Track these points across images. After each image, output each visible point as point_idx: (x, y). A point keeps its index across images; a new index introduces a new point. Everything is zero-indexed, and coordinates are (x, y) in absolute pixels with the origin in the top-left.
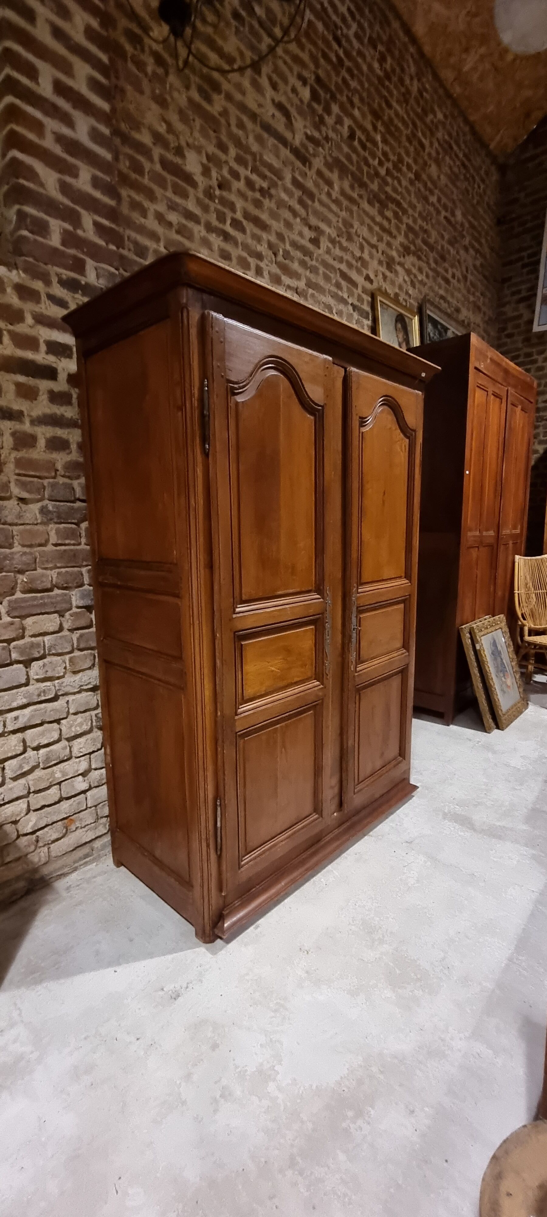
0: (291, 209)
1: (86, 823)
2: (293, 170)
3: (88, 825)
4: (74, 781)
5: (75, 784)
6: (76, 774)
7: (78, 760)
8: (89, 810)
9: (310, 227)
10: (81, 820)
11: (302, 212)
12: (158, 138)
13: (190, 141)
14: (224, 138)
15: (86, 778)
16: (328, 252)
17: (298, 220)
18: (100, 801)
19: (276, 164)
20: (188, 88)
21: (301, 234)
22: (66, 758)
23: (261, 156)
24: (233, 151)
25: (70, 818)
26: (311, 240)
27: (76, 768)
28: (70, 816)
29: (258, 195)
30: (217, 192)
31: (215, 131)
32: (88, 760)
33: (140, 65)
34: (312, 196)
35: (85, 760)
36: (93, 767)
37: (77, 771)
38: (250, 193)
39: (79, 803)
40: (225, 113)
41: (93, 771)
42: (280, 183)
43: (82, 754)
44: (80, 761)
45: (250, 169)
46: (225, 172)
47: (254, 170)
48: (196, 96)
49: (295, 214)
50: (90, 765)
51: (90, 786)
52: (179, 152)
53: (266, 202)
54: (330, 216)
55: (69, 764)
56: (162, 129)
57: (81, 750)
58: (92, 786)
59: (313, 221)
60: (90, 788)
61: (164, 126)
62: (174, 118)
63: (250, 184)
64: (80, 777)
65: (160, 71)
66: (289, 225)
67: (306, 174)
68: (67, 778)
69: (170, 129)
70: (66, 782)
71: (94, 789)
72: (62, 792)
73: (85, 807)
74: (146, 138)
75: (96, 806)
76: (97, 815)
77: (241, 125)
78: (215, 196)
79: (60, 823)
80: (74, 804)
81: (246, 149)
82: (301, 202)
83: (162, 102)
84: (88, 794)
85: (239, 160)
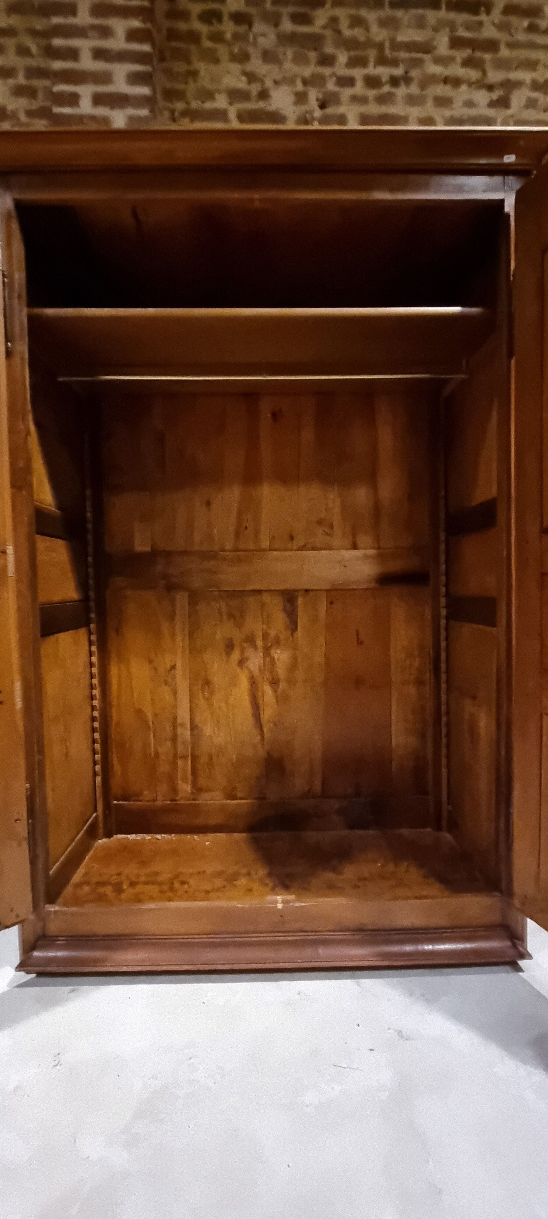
0: (446, 80)
2: (453, 29)
9: (490, 88)
11: (474, 74)
12: (235, 95)
13: (279, 77)
14: (329, 49)
16: (531, 104)
17: (464, 88)
19: (418, 36)
20: (276, 25)
21: (470, 104)
23: (393, 41)
24: (342, 58)
26: (492, 104)
29: (386, 89)
30: (318, 113)
31: (315, 49)
33: (217, 37)
34: (492, 46)
38: (372, 93)
40: (334, 20)
42: (427, 57)
45: (371, 64)
46: (331, 86)
47: (382, 61)
48: (287, 26)
49: (455, 82)
52: (264, 95)
53: (401, 91)
54: (534, 55)
56: (241, 83)
59: (495, 76)
61: (244, 78)
62: (256, 65)
63: (372, 82)
65: (243, 29)
66: (443, 102)
67: (481, 24)
69: (251, 77)
74: (221, 102)
77: (357, 22)
78: (314, 119)
81: (369, 43)
82: (467, 63)
83: (243, 58)
85: (354, 62)
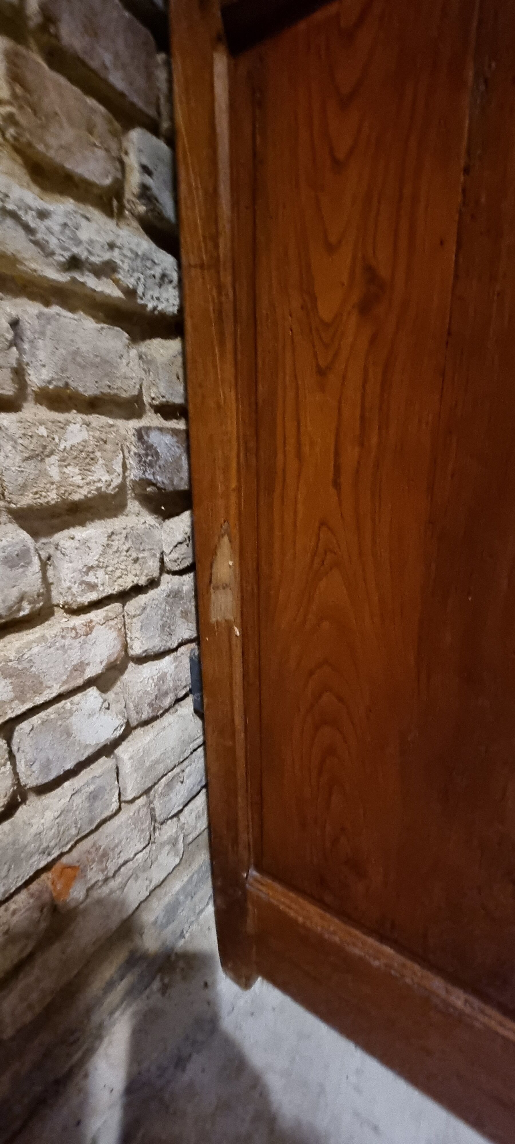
1: (121, 861)
3: (125, 863)
4: (71, 712)
5: (75, 722)
6: (80, 682)
7: (78, 621)
8: (128, 812)
10: (105, 856)
15: (111, 695)
18: (161, 769)
22: (26, 610)
25: (65, 860)
27: (75, 657)
28: (62, 855)
32: (117, 623)
35: (108, 619)
36: (137, 649)
37: (80, 667)
39: (93, 797)
41: (131, 665)
43: (94, 596)
44: (90, 627)
50: (125, 647)
51: (128, 723)
55: (43, 638)
57: (91, 578)
58: (134, 723)
60: (128, 730)
64: (93, 692)
68: (40, 700)
70: (35, 720)
71: (139, 731)
72: (21, 768)
73: (115, 806)
75: (147, 792)
76: (153, 818)
79: (22, 896)
80: (78, 800)
84: (123, 751)
